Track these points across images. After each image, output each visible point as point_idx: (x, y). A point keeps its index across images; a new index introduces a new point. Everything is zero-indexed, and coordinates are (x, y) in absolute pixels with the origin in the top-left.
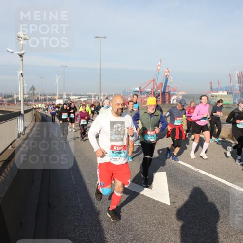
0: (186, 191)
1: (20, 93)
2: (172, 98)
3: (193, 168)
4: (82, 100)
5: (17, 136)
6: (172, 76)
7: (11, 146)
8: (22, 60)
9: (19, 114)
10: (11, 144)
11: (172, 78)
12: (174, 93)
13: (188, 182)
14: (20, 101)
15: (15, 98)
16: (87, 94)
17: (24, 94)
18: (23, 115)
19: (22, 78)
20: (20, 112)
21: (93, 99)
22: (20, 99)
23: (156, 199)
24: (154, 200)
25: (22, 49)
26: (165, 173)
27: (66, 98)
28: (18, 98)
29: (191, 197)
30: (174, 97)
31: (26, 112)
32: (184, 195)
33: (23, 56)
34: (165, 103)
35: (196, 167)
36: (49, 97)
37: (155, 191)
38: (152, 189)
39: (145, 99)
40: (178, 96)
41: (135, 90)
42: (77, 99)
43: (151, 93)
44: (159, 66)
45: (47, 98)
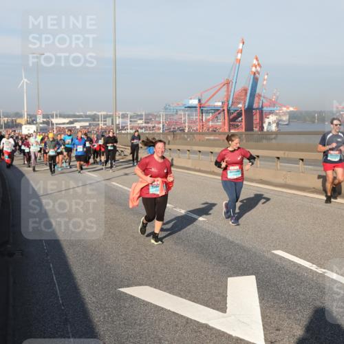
0: (298, 317)
2: (267, 121)
3: (314, 268)
4: (78, 127)
6: (267, 74)
11: (266, 77)
12: (272, 109)
13: (304, 297)
16: (88, 113)
21: (101, 125)
23: (234, 334)
24: (230, 336)
26: (253, 278)
27: (44, 123)
29: (308, 329)
30: (272, 118)
32: (294, 326)
34: (252, 130)
35: (320, 266)
36: (6, 119)
37: (233, 317)
38: (225, 312)
39: (211, 124)
40: (280, 116)
41: (190, 105)
42: (68, 123)
43: (224, 110)
44: (238, 53)
45: (2, 123)
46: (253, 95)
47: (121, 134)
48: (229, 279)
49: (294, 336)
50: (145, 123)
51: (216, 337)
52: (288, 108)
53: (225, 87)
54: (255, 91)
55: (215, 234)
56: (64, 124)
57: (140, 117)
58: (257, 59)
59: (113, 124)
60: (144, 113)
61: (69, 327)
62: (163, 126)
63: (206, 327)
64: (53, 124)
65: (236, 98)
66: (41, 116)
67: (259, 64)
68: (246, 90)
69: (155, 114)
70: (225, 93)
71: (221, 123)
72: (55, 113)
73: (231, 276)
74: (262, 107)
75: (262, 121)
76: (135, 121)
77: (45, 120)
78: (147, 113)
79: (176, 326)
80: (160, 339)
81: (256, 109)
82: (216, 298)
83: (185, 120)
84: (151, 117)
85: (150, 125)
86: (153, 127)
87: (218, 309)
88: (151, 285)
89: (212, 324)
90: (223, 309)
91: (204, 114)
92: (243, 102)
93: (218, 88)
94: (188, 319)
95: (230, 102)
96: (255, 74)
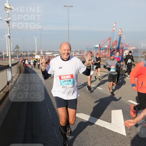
1: (7, 51)
2: (125, 52)
4: (55, 56)
5: (7, 84)
7: (2, 92)
8: (9, 25)
9: (8, 67)
10: (2, 90)
11: (124, 36)
12: (126, 48)
14: (8, 57)
15: (4, 54)
17: (11, 52)
18: (11, 68)
19: (9, 39)
20: (9, 65)
22: (7, 55)
23: (115, 131)
24: (113, 132)
25: (9, 17)
26: (121, 110)
28: (6, 54)
30: (127, 51)
31: (13, 65)
33: (9, 22)
36: (29, 53)
37: (114, 125)
38: (111, 123)
39: (104, 54)
41: (96, 47)
42: (51, 54)
43: (108, 49)
44: (114, 27)
45: (28, 54)
46: (119, 43)
48: (112, 111)
49: (137, 132)
50: (80, 54)
51: (108, 132)
52: (133, 48)
53: (109, 40)
54: (120, 41)
55: (106, 94)
56: (50, 54)
57: (77, 52)
58: (121, 30)
60: (79, 50)
61: (54, 127)
63: (104, 128)
64: (46, 55)
65: (113, 44)
66: (42, 52)
67: (122, 32)
68: (117, 41)
69: (83, 50)
70: (109, 43)
71: (108, 53)
72: (47, 51)
73: (113, 110)
74: (123, 47)
75: (123, 53)
76: (76, 53)
77: (43, 53)
78: (80, 50)
79: (93, 127)
80: (87, 132)
81: (121, 48)
82: (108, 118)
83: (94, 53)
84: (81, 51)
85: (81, 54)
86: (83, 55)
87: (108, 122)
88: (83, 113)
89: (106, 127)
90: (110, 122)
91: (101, 50)
92: (115, 46)
93: (106, 40)
94: (97, 125)
96: (120, 35)
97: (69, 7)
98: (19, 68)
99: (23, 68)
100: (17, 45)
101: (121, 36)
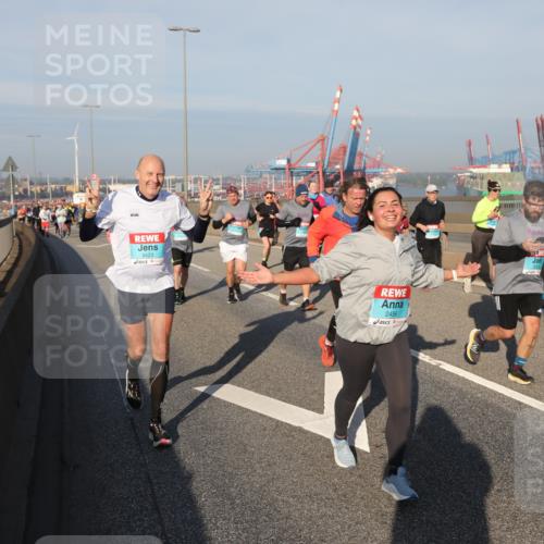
3: (427, 359)
6: (370, 129)
11: (369, 132)
12: (376, 170)
35: (434, 356)
36: (53, 186)
38: (322, 413)
40: (386, 179)
43: (318, 172)
44: (335, 102)
45: (49, 190)
46: (353, 154)
47: (194, 202)
50: (223, 189)
52: (395, 169)
53: (320, 144)
54: (356, 149)
57: (216, 181)
58: (358, 110)
59: (183, 190)
60: (221, 177)
62: (245, 192)
65: (334, 158)
66: (97, 182)
67: (360, 116)
68: (345, 148)
69: (235, 177)
70: (319, 152)
73: (329, 371)
74: (365, 168)
81: (357, 171)
83: (271, 185)
91: (294, 178)
92: (341, 162)
93: (309, 146)
95: (326, 163)
96: (355, 128)
97: (188, 33)
98: (18, 235)
99: (31, 236)
100: (10, 158)
101: (358, 130)
